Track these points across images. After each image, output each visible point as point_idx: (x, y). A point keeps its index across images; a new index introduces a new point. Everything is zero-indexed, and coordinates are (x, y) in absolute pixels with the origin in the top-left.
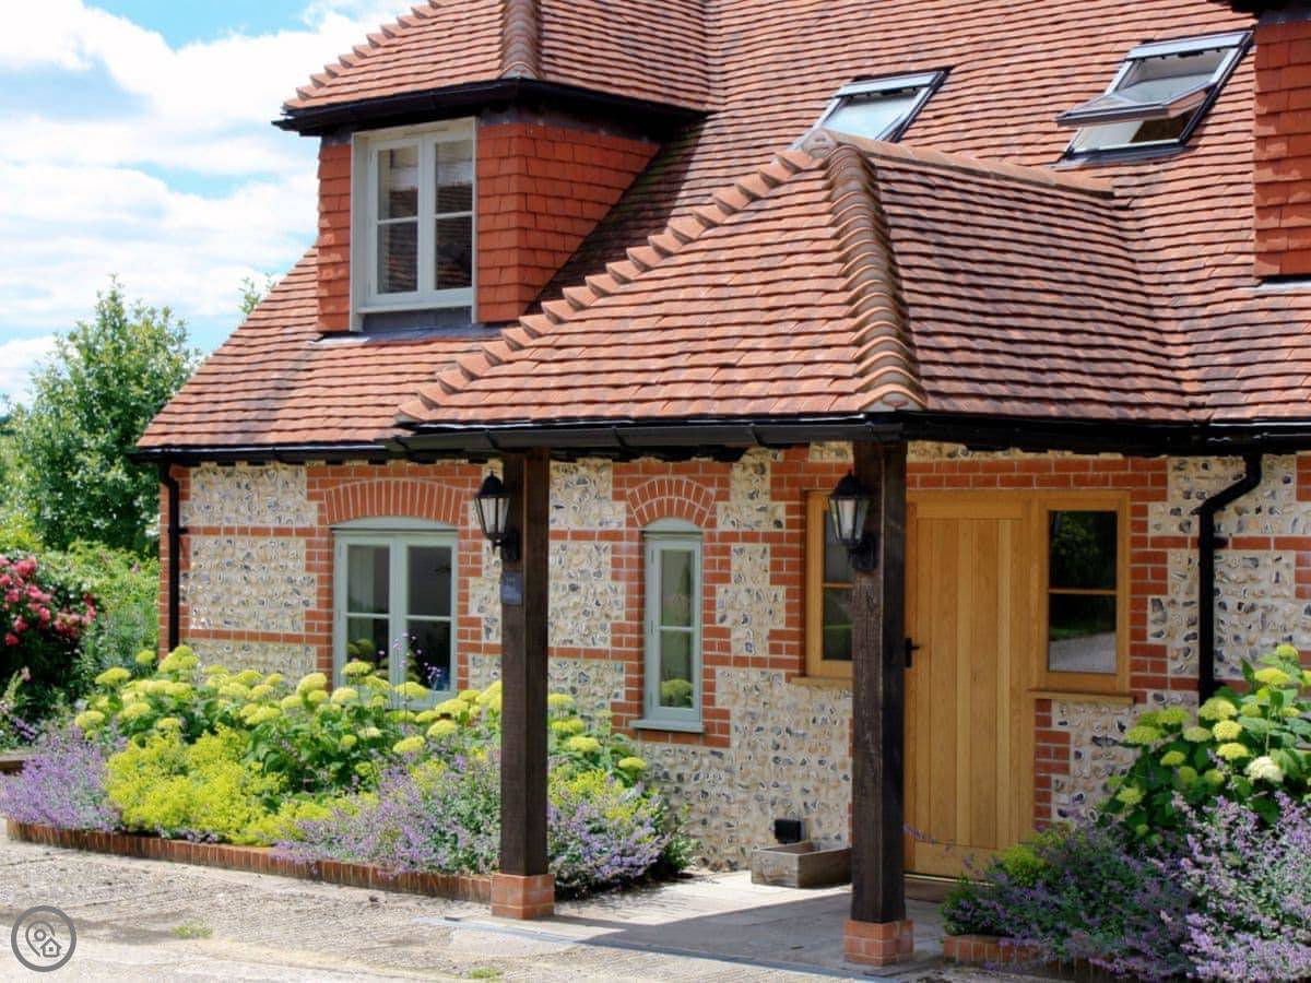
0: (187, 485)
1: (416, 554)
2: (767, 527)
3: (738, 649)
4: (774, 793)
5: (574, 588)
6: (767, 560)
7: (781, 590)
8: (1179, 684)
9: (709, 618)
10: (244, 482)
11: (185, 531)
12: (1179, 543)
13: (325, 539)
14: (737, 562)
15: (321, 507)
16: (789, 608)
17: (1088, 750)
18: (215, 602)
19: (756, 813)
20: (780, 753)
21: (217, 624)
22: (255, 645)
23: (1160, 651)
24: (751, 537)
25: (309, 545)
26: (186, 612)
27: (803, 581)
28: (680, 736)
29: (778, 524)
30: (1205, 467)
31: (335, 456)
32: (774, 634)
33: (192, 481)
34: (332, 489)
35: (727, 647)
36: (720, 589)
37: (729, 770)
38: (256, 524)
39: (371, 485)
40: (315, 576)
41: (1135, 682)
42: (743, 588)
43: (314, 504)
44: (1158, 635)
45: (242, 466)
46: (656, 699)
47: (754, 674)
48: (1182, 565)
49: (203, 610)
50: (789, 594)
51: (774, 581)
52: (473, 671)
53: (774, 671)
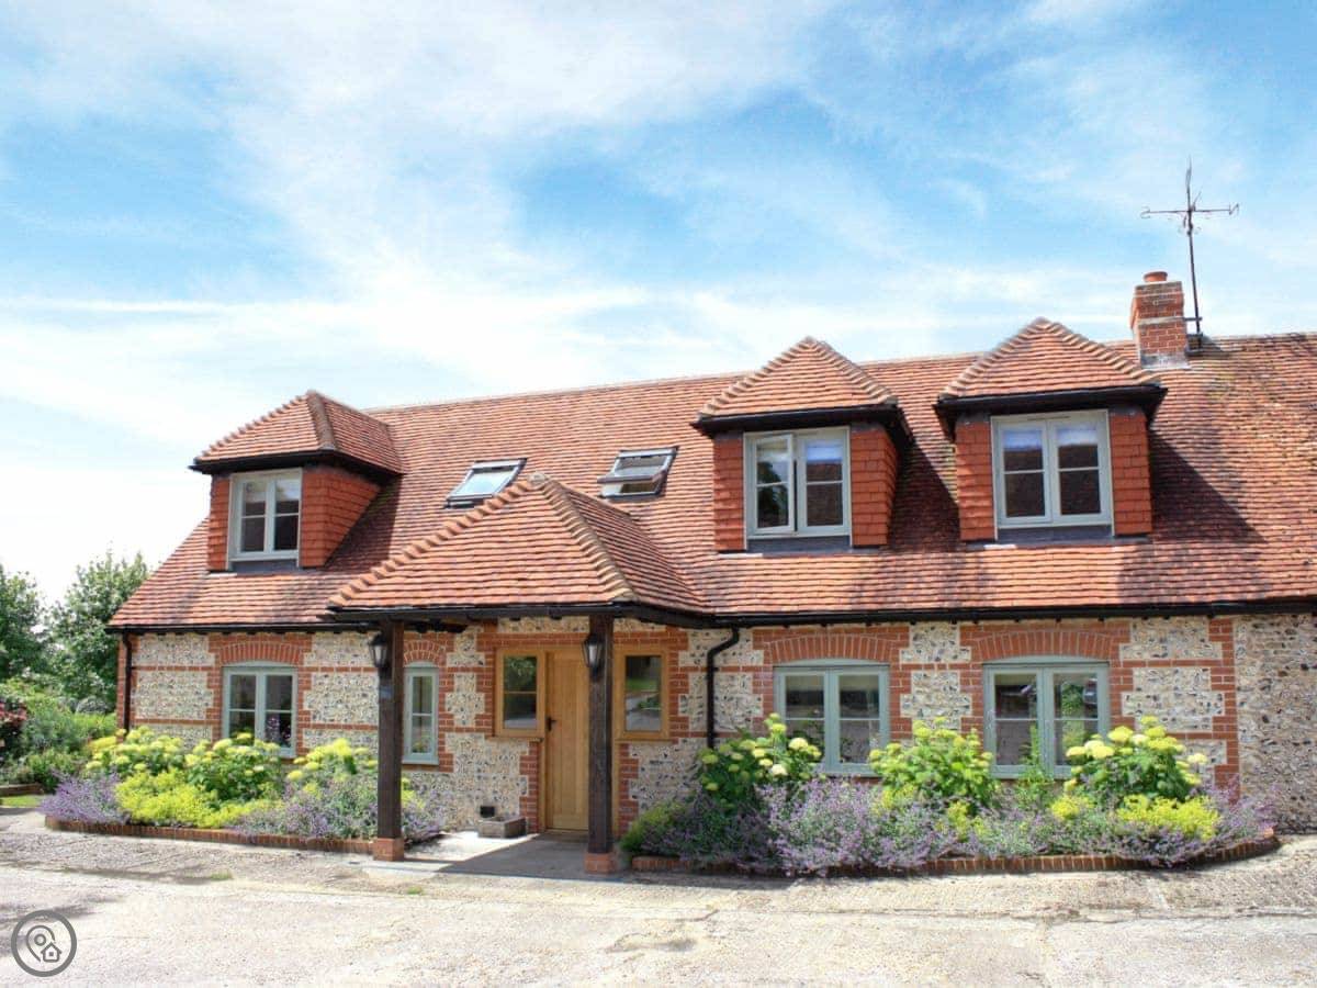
0: (136, 645)
1: (271, 681)
2: (474, 664)
3: (458, 724)
4: (477, 793)
5: (365, 696)
6: (474, 681)
7: (482, 695)
8: (695, 735)
9: (442, 709)
10: (171, 644)
11: (134, 668)
12: (695, 669)
13: (218, 672)
14: (457, 682)
15: (217, 657)
16: (487, 703)
17: (648, 767)
18: (152, 704)
19: (467, 803)
20: (482, 774)
21: (152, 715)
22: (175, 726)
23: (685, 719)
24: (465, 670)
25: (209, 675)
26: (134, 709)
27: (494, 690)
28: (424, 767)
29: (481, 663)
30: (707, 634)
31: (227, 630)
32: (478, 716)
33: (140, 643)
34: (224, 647)
35: (452, 723)
36: (448, 695)
37: (452, 783)
38: (177, 664)
39: (247, 646)
40: (212, 690)
41: (673, 734)
42: (460, 694)
43: (213, 655)
44: (684, 712)
45: (170, 636)
46: (410, 750)
47: (467, 736)
48: (696, 681)
49: (144, 709)
50: (486, 697)
51: (478, 690)
52: (305, 737)
53: (478, 734)
